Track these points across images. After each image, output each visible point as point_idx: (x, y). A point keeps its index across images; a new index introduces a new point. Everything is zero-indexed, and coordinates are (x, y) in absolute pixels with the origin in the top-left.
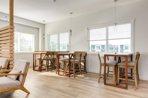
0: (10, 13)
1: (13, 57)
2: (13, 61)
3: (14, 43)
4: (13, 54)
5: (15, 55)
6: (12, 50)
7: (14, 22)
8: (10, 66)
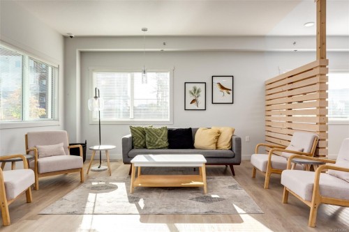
0: (318, 33)
1: (325, 132)
2: (325, 140)
3: (327, 100)
4: (325, 124)
5: (329, 127)
6: (323, 115)
7: (327, 50)
8: (320, 150)
